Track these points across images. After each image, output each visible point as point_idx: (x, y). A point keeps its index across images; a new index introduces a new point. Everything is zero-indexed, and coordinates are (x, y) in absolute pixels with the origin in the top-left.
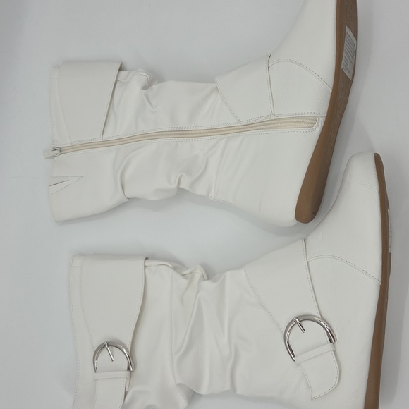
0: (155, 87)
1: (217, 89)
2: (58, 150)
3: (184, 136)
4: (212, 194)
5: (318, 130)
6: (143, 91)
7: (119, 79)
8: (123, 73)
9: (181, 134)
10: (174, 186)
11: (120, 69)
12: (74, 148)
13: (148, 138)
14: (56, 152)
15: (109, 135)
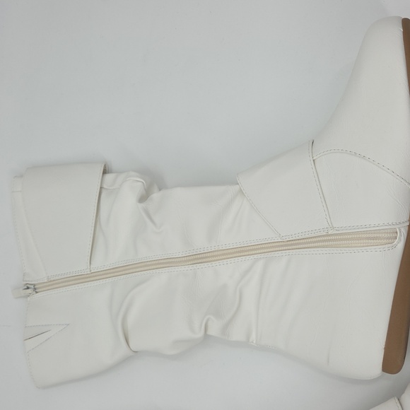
0: (156, 196)
1: (241, 191)
2: (31, 288)
3: (204, 260)
4: (253, 337)
5: (400, 245)
6: (140, 205)
7: (105, 186)
8: (109, 177)
9: (200, 258)
10: (200, 334)
11: (105, 172)
12: (53, 284)
13: (154, 267)
14: (29, 291)
15: (100, 263)
